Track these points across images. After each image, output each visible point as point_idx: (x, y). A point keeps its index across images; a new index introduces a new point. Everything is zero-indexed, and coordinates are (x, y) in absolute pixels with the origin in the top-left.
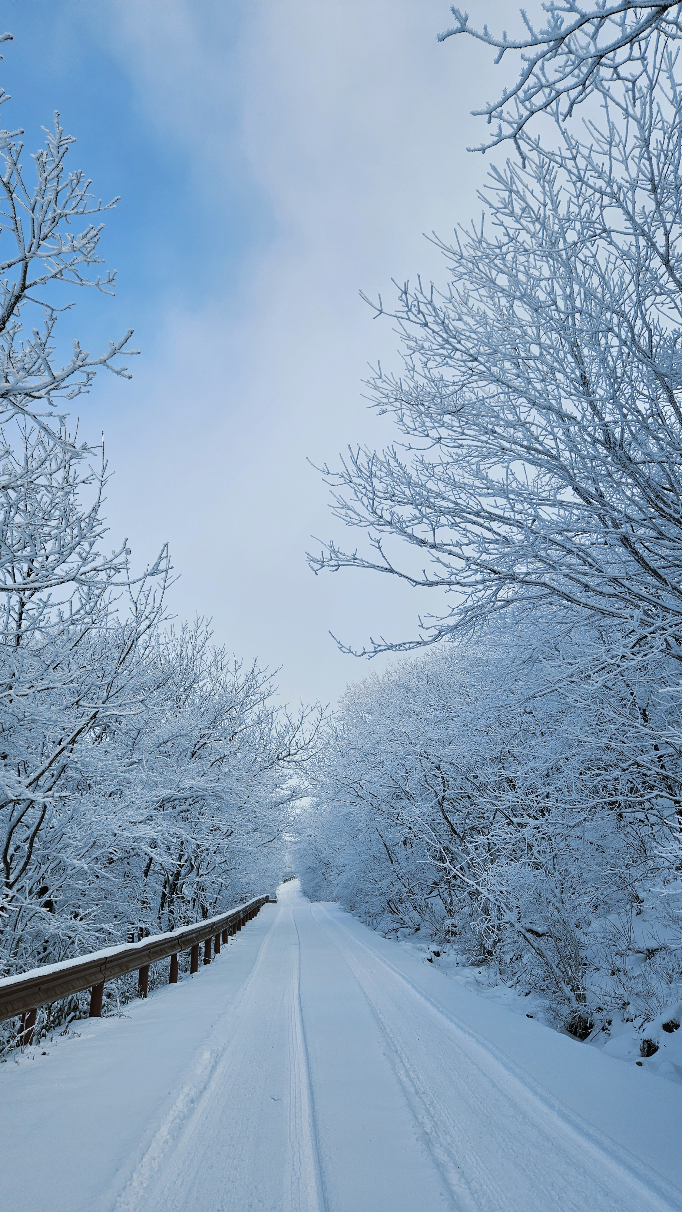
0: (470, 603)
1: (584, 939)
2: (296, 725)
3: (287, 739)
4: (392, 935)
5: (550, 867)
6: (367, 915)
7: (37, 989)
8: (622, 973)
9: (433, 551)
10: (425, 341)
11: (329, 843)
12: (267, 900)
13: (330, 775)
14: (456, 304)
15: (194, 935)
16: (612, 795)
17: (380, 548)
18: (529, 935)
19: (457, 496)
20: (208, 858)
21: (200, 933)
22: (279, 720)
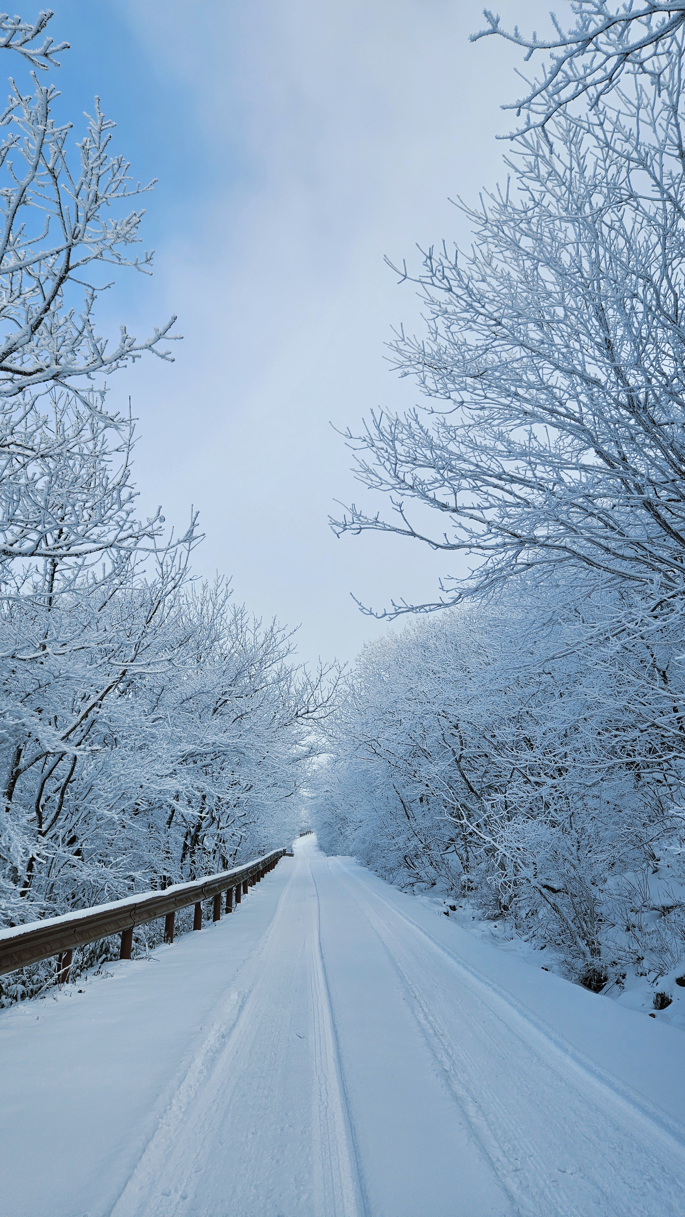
0: (490, 565)
1: (600, 896)
2: (315, 683)
3: (305, 697)
4: (408, 889)
5: (567, 826)
6: (384, 870)
7: (72, 931)
8: (637, 929)
9: (454, 515)
10: (449, 304)
11: (346, 799)
12: (284, 853)
13: (348, 732)
14: (480, 265)
15: (217, 885)
16: (631, 756)
17: (401, 511)
18: (544, 891)
19: (478, 458)
20: (228, 811)
21: (223, 882)
22: (298, 679)
